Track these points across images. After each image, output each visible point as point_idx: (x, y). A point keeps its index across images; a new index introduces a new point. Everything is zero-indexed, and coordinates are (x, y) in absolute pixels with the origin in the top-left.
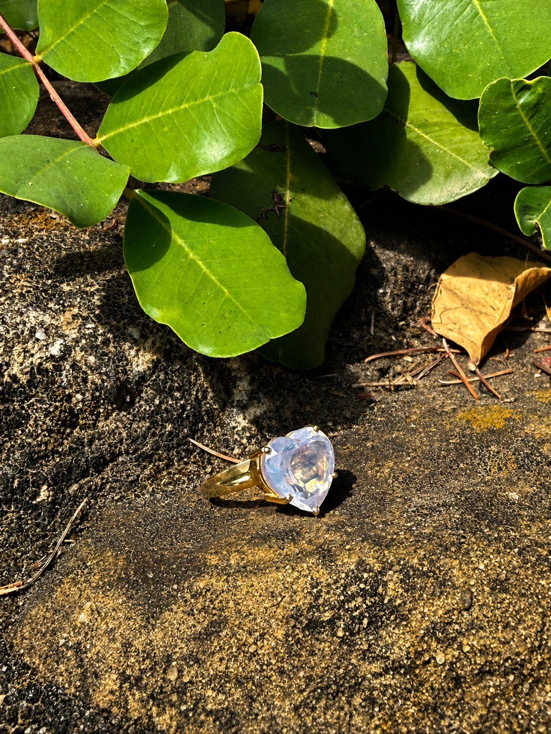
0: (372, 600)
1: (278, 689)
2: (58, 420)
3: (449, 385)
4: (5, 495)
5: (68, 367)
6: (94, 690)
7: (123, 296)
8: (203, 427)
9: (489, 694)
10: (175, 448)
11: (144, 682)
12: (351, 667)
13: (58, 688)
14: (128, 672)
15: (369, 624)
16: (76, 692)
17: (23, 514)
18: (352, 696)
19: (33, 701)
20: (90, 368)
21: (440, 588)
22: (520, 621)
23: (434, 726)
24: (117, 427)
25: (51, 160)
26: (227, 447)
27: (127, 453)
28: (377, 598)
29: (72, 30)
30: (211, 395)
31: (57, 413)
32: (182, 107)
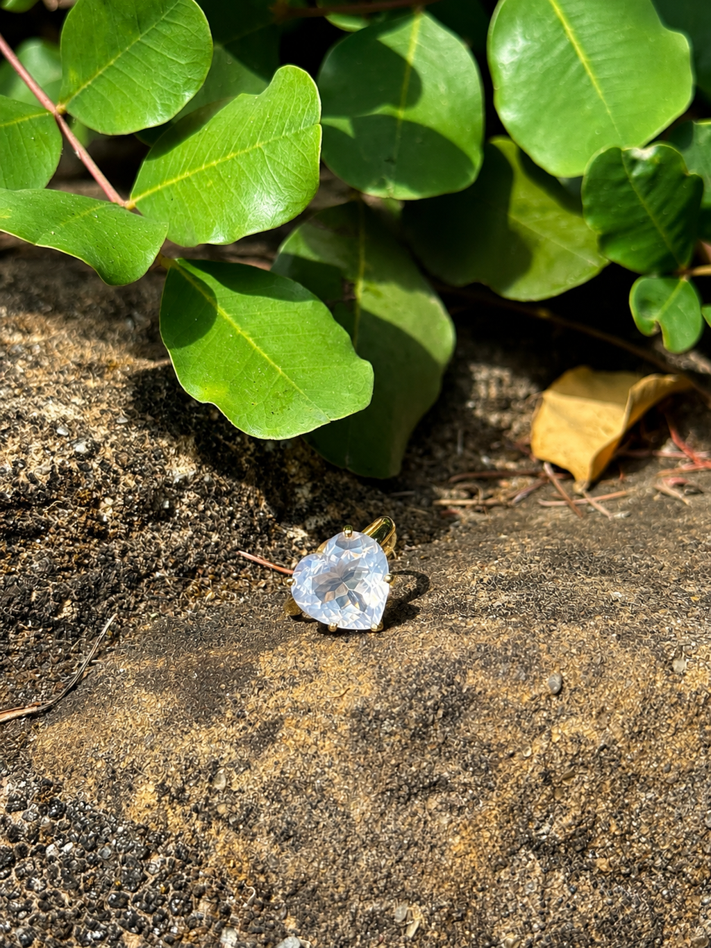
0: (449, 689)
1: (342, 792)
2: (84, 527)
3: (550, 507)
4: (22, 609)
5: (95, 466)
6: (128, 805)
7: (161, 392)
8: (255, 541)
9: (583, 791)
10: (223, 562)
11: (187, 794)
12: (425, 764)
13: (85, 805)
14: (168, 783)
15: (444, 716)
16: (107, 807)
17: (42, 632)
18: (426, 799)
19: (55, 817)
20: (122, 466)
21: (526, 672)
22: (617, 706)
23: (521, 830)
24: (154, 538)
25: (75, 213)
26: (284, 559)
27: (166, 567)
28: (454, 687)
29: (100, 72)
30: (264, 503)
31: (84, 518)
32: (228, 157)
